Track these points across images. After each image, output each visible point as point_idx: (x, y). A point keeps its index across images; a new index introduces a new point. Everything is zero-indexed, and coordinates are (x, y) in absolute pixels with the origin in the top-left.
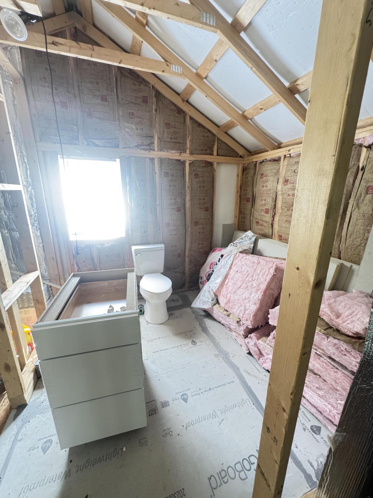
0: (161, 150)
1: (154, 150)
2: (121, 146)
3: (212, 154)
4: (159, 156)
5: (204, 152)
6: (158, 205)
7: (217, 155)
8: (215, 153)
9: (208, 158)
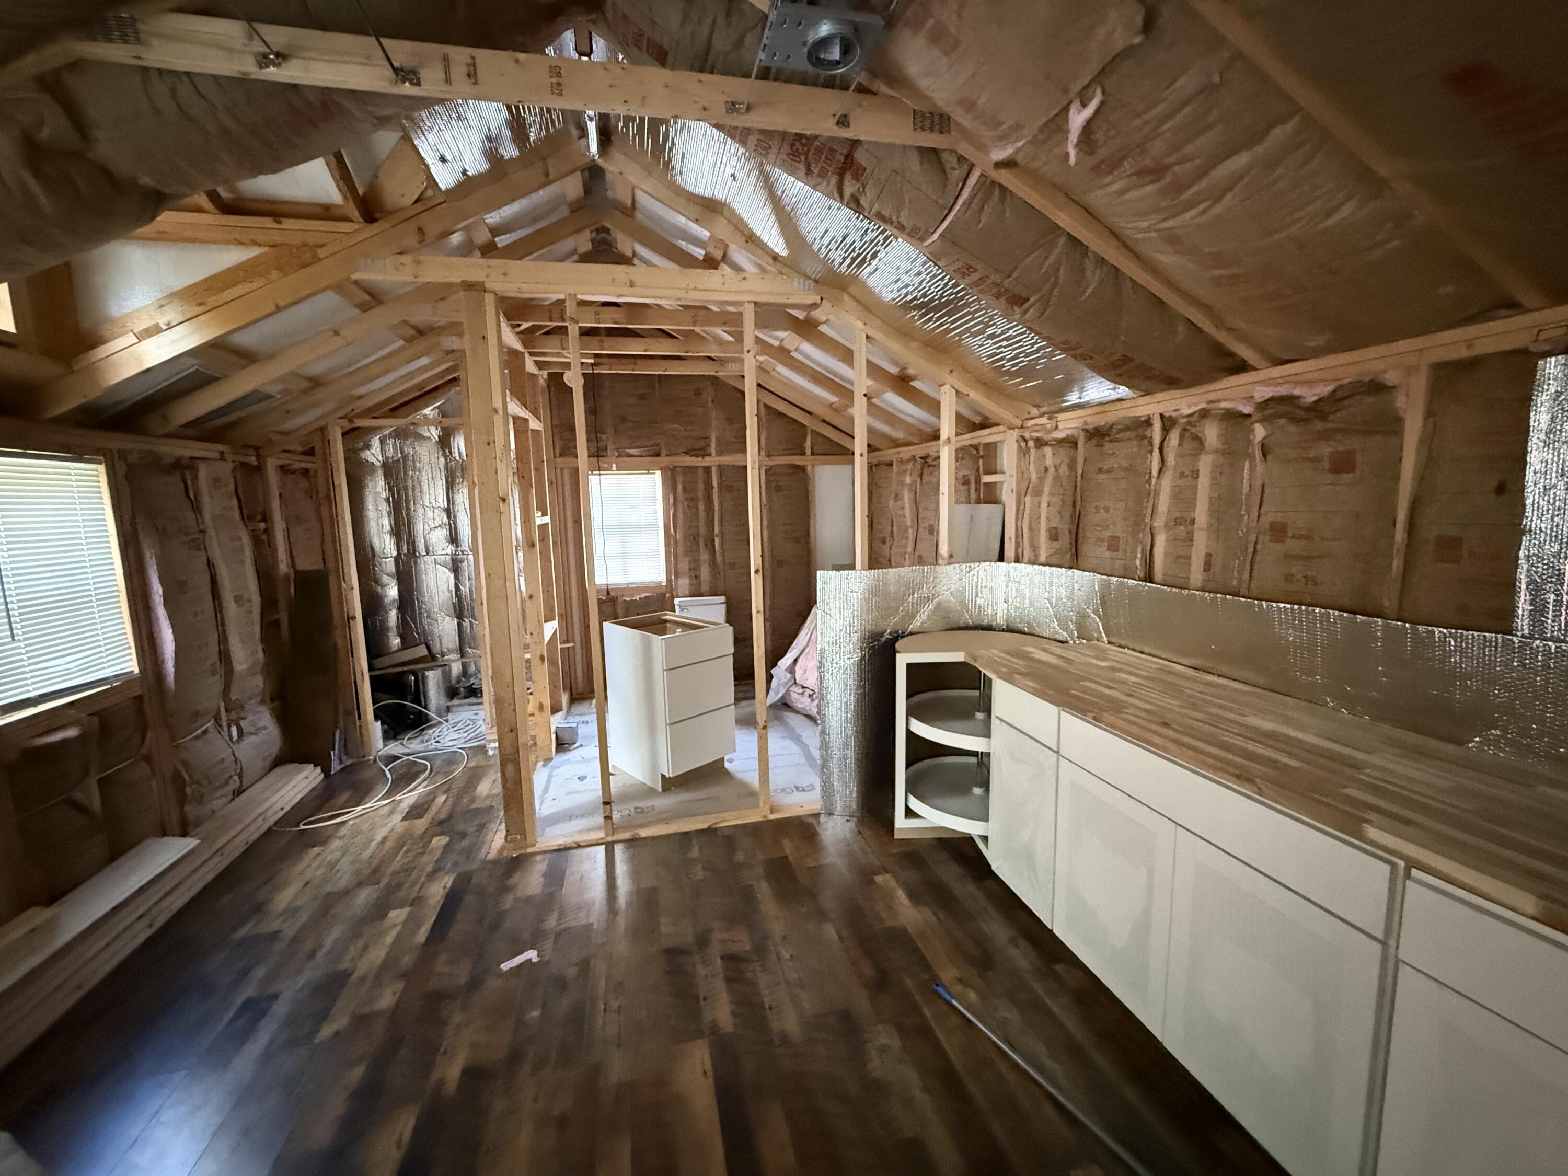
0: (720, 453)
1: (710, 455)
2: (663, 453)
3: (804, 454)
4: (717, 463)
5: (787, 452)
6: (717, 536)
7: (812, 454)
8: (808, 452)
9: (797, 460)
